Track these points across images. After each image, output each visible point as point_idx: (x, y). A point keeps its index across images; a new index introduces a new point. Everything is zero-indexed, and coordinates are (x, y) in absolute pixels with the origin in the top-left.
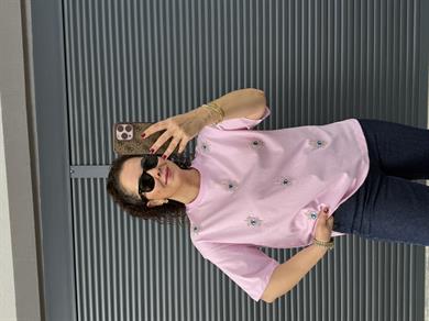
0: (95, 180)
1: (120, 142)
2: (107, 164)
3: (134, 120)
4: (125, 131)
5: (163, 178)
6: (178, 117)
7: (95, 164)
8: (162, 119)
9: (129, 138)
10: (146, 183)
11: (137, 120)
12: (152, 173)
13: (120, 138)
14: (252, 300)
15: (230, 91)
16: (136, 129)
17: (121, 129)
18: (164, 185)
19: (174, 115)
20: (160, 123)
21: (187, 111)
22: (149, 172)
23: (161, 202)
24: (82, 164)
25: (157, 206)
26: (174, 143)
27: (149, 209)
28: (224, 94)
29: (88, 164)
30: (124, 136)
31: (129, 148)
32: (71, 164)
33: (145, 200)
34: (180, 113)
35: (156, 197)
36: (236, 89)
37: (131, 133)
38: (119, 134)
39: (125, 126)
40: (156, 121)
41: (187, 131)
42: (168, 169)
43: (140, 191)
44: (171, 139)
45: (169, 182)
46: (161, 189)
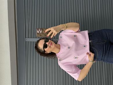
0: (32, 42)
1: (38, 34)
2: (35, 38)
4: (39, 31)
5: (50, 45)
6: (54, 27)
7: (32, 38)
8: (50, 27)
10: (45, 46)
11: (43, 28)
13: (38, 33)
14: (75, 80)
16: (42, 30)
18: (50, 47)
19: (53, 27)
21: (56, 26)
23: (49, 52)
26: (53, 34)
30: (39, 32)
31: (41, 35)
32: (26, 37)
34: (55, 26)
37: (41, 31)
38: (38, 31)
39: (39, 29)
40: (48, 28)
41: (56, 31)
42: (51, 43)
43: (43, 48)
44: (52, 33)
45: (51, 46)
46: (49, 48)
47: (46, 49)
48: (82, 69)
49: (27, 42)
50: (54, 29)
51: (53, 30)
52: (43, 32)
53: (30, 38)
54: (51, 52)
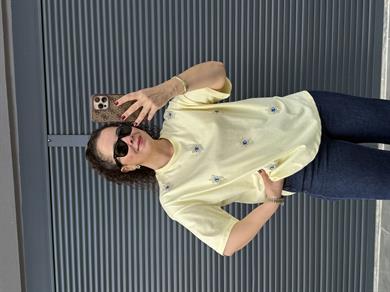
0: (71, 148)
1: (96, 111)
2: (83, 134)
3: (107, 92)
4: (101, 102)
5: (135, 145)
7: (71, 134)
9: (104, 108)
10: (121, 149)
12: (126, 140)
13: (97, 108)
15: (192, 65)
16: (111, 100)
17: (98, 100)
18: (136, 151)
20: (132, 94)
22: (124, 139)
23: (134, 168)
24: (59, 134)
25: (130, 172)
27: (123, 173)
28: (186, 68)
30: (101, 106)
31: (105, 117)
32: (48, 133)
33: (120, 165)
35: (130, 162)
36: (198, 63)
37: (106, 103)
38: (96, 104)
39: (101, 97)
41: (155, 102)
42: (140, 138)
43: (115, 156)
44: (141, 108)
45: (141, 149)
46: (133, 154)
47: (123, 160)
48: (245, 216)
49: (53, 148)
50: (149, 97)
51: (145, 98)
52: (114, 107)
53: (65, 134)
54: (142, 167)
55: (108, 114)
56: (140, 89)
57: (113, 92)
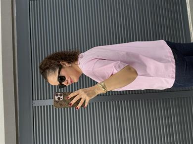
0: (44, 106)
2: (49, 99)
4: (59, 96)
7: (44, 99)
9: (61, 100)
11: (66, 91)
13: (57, 100)
16: (64, 95)
17: (57, 95)
19: (83, 88)
24: (38, 100)
26: (82, 101)
29: (41, 99)
30: (59, 98)
31: (61, 104)
32: (33, 100)
34: (86, 87)
37: (62, 97)
38: (56, 97)
39: (59, 94)
44: (81, 99)
49: (35, 107)
52: (66, 99)
55: (63, 103)
56: (80, 88)
57: (65, 91)
